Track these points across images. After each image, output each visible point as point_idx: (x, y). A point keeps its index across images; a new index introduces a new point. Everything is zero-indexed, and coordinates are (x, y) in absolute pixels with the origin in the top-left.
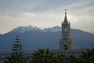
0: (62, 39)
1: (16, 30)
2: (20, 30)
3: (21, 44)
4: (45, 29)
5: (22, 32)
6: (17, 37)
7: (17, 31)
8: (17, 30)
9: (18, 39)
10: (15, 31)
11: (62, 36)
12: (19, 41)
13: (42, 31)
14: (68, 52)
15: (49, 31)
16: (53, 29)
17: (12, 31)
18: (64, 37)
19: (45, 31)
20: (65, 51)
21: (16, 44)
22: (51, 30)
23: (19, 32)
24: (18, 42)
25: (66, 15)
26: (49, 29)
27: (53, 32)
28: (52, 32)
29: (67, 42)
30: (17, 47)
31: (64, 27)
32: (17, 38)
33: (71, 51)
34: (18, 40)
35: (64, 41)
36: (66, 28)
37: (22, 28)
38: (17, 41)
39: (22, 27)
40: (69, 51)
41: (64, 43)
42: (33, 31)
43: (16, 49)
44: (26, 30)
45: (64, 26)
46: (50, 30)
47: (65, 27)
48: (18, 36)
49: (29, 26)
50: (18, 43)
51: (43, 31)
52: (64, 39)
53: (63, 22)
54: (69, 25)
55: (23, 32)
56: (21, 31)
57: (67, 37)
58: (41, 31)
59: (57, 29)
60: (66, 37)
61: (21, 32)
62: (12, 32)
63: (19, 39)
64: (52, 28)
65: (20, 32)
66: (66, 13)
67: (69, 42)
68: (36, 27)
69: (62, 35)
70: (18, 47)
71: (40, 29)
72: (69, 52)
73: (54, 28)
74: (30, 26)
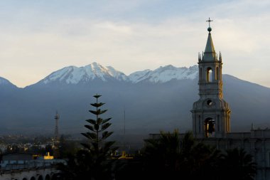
0: (201, 103)
1: (57, 77)
2: (67, 77)
3: (107, 118)
4: (136, 74)
5: (73, 81)
6: (97, 97)
7: (59, 78)
8: (59, 76)
9: (99, 103)
10: (55, 78)
11: (200, 95)
12: (101, 108)
13: (128, 78)
14: (215, 139)
15: (147, 79)
16: (157, 74)
17: (48, 78)
18: (204, 98)
19: (135, 80)
20: (207, 137)
21: (94, 117)
22: (154, 75)
23: (64, 81)
24: (97, 113)
25: (210, 34)
26: (148, 73)
27: (159, 81)
28: (156, 81)
29: (214, 111)
30: (97, 127)
31: (206, 67)
32: (94, 101)
33: (225, 137)
34: (99, 108)
35: (206, 108)
36: (210, 71)
37: (73, 70)
38: (95, 109)
39: (72, 68)
40: (219, 136)
41: (205, 113)
42: (104, 80)
43: (94, 132)
44: (85, 76)
45: (204, 66)
46: (150, 77)
47: (209, 69)
48: (99, 96)
49: (92, 66)
50: (100, 116)
51: (131, 79)
52: (204, 101)
53: (201, 53)
54: (220, 62)
55: (76, 83)
56: (71, 78)
57: (215, 98)
58: (124, 79)
59: (170, 75)
60: (209, 97)
61: (70, 83)
62: (46, 82)
63: (101, 104)
64: (155, 72)
65: (68, 81)
66: (209, 30)
67: (218, 110)
68: (110, 67)
69: (200, 90)
70: (100, 126)
71: (123, 74)
72: (220, 139)
73: (162, 70)
74: (95, 64)
